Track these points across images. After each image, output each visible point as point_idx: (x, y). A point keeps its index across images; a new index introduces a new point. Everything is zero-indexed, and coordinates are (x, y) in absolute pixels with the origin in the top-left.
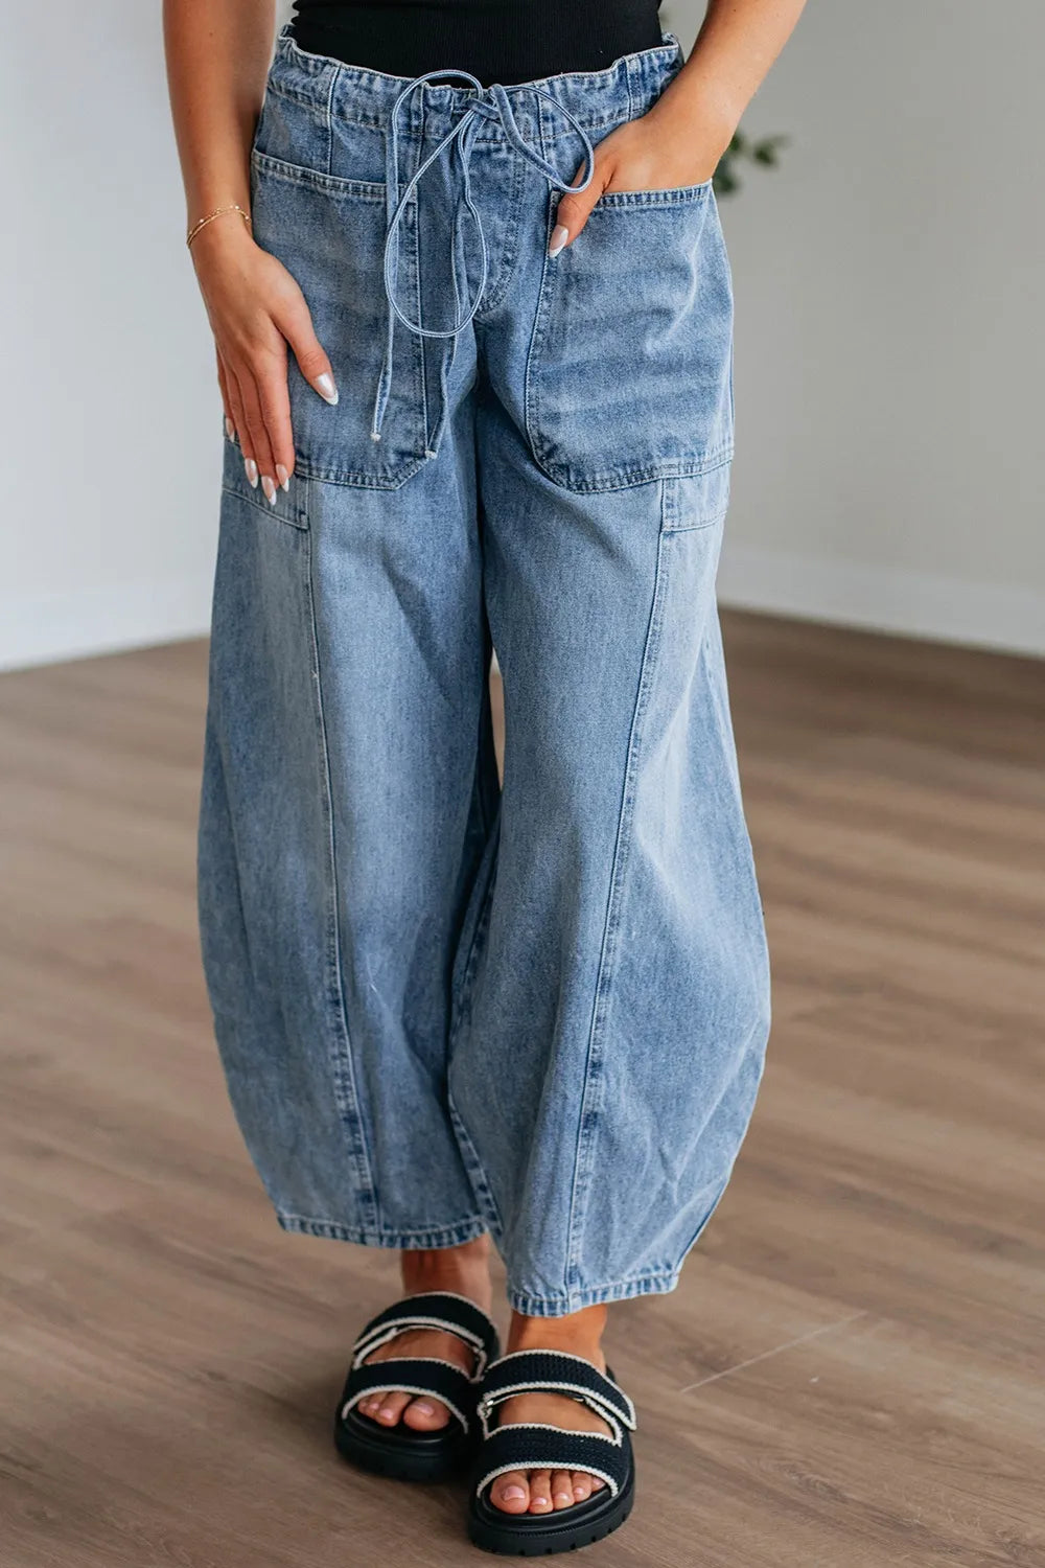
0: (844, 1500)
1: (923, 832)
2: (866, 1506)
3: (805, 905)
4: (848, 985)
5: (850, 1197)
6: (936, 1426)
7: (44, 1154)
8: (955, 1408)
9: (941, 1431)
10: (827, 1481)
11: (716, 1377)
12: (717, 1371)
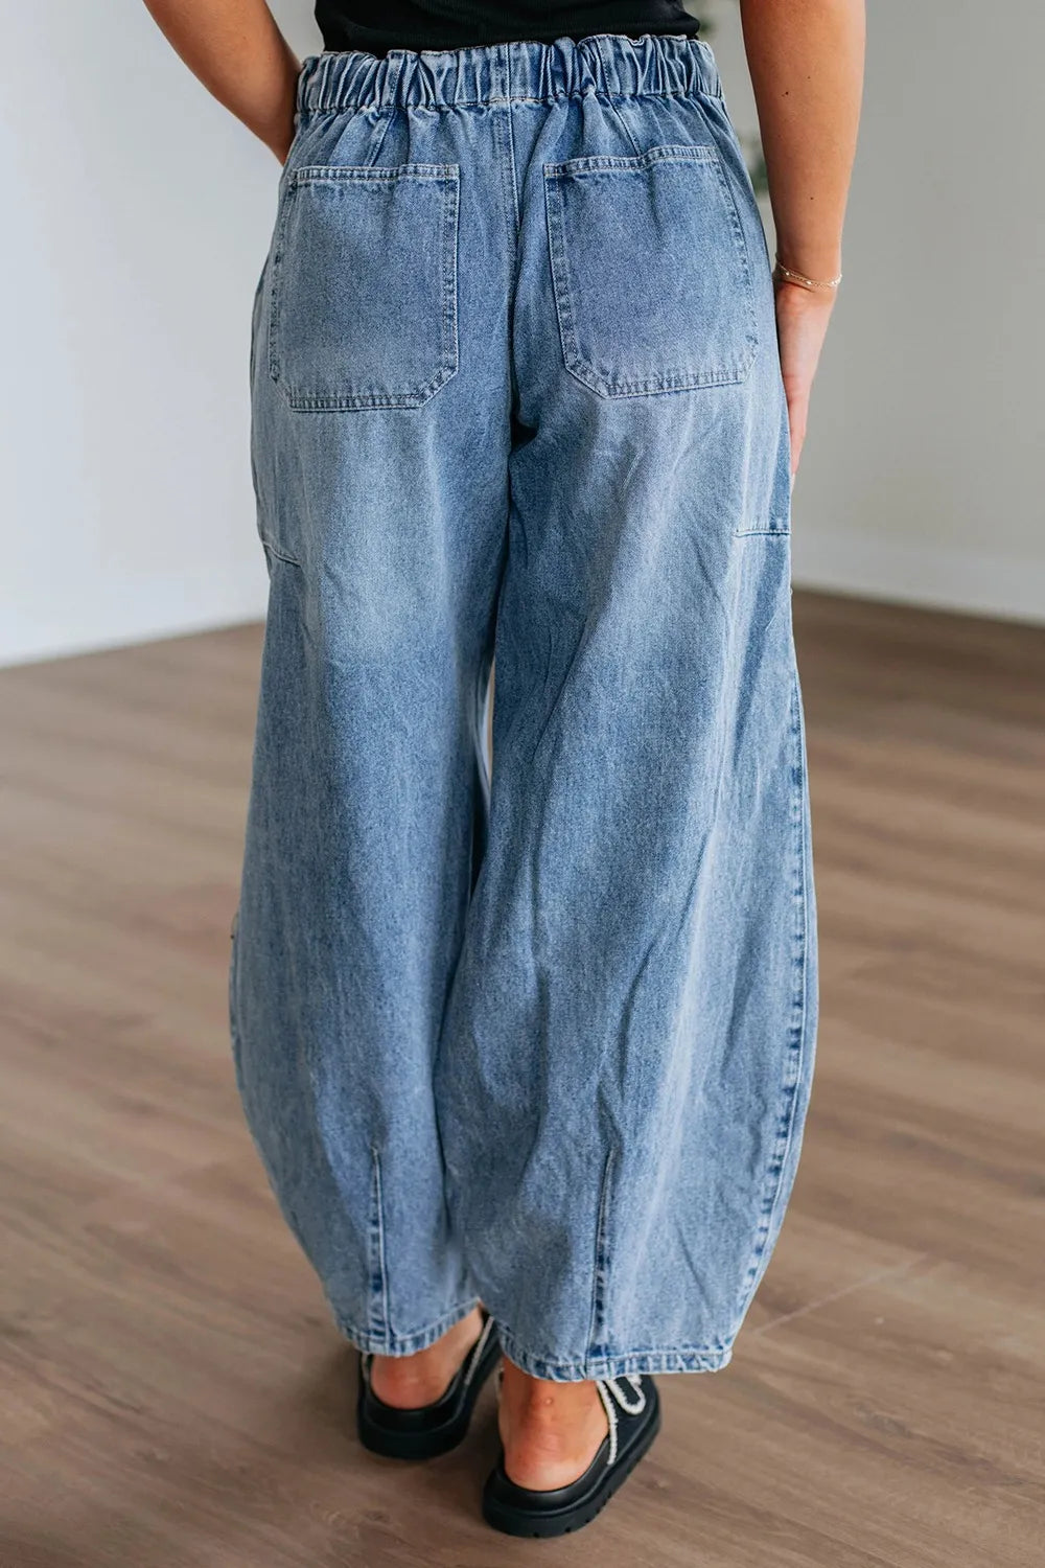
0: (910, 1436)
1: (965, 795)
2: (932, 1441)
3: (858, 866)
4: (902, 943)
5: (910, 1144)
6: (995, 1364)
7: (143, 1111)
8: (1013, 1346)
9: (1001, 1368)
10: (894, 1417)
11: (786, 1318)
12: (787, 1311)
